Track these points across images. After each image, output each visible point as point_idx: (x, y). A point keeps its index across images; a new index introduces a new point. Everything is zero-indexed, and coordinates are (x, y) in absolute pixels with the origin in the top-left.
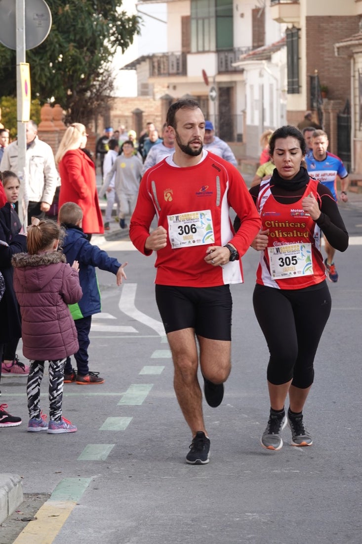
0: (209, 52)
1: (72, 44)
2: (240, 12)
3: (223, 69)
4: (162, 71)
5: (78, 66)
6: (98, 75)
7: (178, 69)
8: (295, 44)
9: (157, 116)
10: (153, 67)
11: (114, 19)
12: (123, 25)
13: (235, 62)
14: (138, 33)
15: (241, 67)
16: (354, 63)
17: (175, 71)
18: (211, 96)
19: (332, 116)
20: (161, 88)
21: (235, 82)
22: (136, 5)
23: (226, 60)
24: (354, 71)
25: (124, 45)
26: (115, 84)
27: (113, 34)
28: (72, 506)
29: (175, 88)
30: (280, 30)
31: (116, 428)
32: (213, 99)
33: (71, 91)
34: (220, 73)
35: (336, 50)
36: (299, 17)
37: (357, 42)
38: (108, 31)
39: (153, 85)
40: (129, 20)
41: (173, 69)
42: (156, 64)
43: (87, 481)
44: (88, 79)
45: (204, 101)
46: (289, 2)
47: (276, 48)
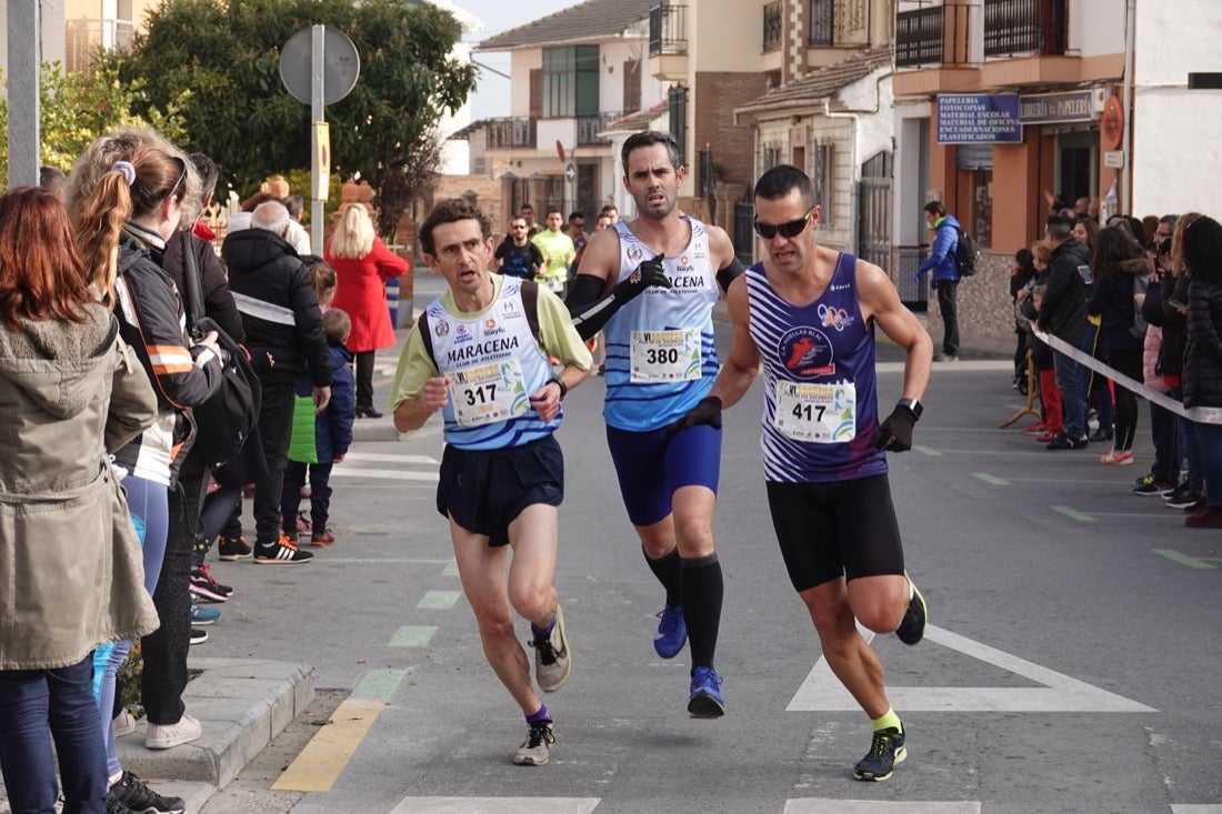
0: (566, 117)
1: (385, 102)
2: (609, 64)
3: (584, 141)
4: (503, 143)
5: (393, 132)
6: (419, 143)
7: (524, 139)
8: (681, 109)
9: (495, 201)
10: (492, 136)
11: (442, 70)
12: (453, 77)
13: (601, 131)
14: (474, 88)
15: (608, 138)
16: (759, 135)
17: (521, 142)
18: (568, 176)
19: (728, 205)
20: (501, 163)
21: (601, 158)
22: (471, 54)
23: (589, 129)
24: (759, 146)
25: (455, 105)
26: (442, 156)
27: (440, 90)
28: (379, 706)
29: (520, 164)
30: (661, 90)
31: (439, 606)
32: (570, 180)
33: (383, 164)
34: (580, 145)
35: (735, 117)
36: (686, 73)
37: (763, 107)
38: (433, 84)
39: (492, 159)
40: (461, 71)
41: (518, 139)
42: (495, 133)
43: (400, 674)
44: (405, 149)
45: (558, 182)
46: (674, 52)
47: (655, 113)
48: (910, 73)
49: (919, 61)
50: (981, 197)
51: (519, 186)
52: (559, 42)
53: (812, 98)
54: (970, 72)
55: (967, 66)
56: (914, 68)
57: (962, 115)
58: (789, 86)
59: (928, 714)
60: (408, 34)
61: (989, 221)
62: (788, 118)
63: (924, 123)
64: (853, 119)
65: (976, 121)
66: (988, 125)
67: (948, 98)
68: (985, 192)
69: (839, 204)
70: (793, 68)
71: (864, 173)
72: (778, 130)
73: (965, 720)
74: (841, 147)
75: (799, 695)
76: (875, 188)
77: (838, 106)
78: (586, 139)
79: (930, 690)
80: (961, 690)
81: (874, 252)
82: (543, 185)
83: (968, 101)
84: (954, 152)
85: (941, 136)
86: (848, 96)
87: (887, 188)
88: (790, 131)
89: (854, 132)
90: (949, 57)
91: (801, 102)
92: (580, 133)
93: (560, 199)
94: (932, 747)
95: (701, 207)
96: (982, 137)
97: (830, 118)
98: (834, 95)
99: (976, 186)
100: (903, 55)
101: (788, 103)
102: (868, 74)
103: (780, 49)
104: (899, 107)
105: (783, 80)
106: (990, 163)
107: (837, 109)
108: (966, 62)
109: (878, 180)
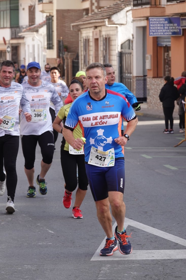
0: (6, 28)
2: (22, 7)
3: (14, 37)
8: (51, 24)
13: (20, 33)
15: (23, 36)
16: (81, 33)
18: (8, 51)
19: (70, 61)
21: (20, 44)
23: (15, 32)
24: (81, 38)
30: (43, 17)
32: (9, 52)
34: (12, 38)
35: (71, 27)
36: (52, 10)
37: (82, 23)
45: (4, 53)
46: (48, 2)
47: (41, 26)
48: (139, 9)
49: (142, 4)
50: (167, 57)
53: (101, 19)
54: (162, 8)
55: (160, 6)
56: (140, 7)
57: (158, 25)
58: (92, 14)
59: (145, 260)
61: (170, 66)
62: (92, 27)
63: (144, 28)
64: (117, 27)
65: (164, 28)
66: (169, 29)
67: (153, 18)
68: (168, 55)
69: (112, 60)
70: (94, 8)
71: (122, 48)
72: (88, 31)
73: (159, 263)
74: (112, 38)
75: (96, 254)
76: (126, 54)
77: (111, 22)
78: (14, 36)
79: (146, 251)
80: (158, 251)
81: (126, 79)
83: (161, 20)
84: (156, 40)
85: (151, 34)
86: (115, 18)
87: (130, 53)
88: (93, 32)
89: (117, 32)
90: (153, 3)
91: (97, 21)
92: (12, 33)
94: (146, 274)
96: (167, 33)
97: (108, 27)
98: (109, 18)
99: (165, 52)
100: (136, 2)
101: (92, 21)
102: (122, 9)
103: (89, 0)
104: (135, 22)
105: (90, 12)
106: (170, 43)
107: (111, 23)
108: (160, 5)
109: (127, 51)
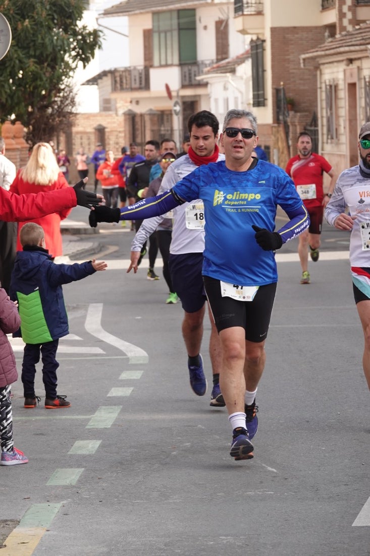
0: (172, 65)
1: (32, 60)
2: (203, 24)
3: (187, 83)
4: (124, 86)
5: (39, 83)
6: (59, 90)
7: (141, 84)
8: (260, 56)
9: (120, 132)
10: (116, 81)
11: (75, 34)
12: (84, 39)
13: (199, 75)
14: (100, 47)
15: (205, 81)
16: (321, 74)
17: (137, 85)
18: (175, 111)
20: (124, 103)
21: (199, 96)
22: (97, 19)
23: (190, 74)
24: (321, 83)
25: (85, 60)
26: (77, 100)
27: (74, 49)
28: (41, 532)
29: (137, 102)
30: (244, 42)
31: (85, 452)
32: (177, 114)
33: (32, 108)
34: (183, 87)
35: (302, 61)
36: (263, 28)
37: (323, 53)
38: (69, 46)
39: (116, 100)
40: (90, 34)
41: (135, 83)
42: (118, 79)
43: (57, 507)
44: (49, 95)
45: (167, 115)
46: (253, 13)
47: (240, 60)
51: (138, 119)
52: (165, 8)
53: (361, 45)
58: (342, 36)
60: (48, 7)
62: (342, 61)
70: (345, 22)
72: (335, 70)
75: (362, 514)
78: (188, 81)
82: (156, 119)
88: (345, 71)
91: (352, 48)
92: (183, 77)
93: (169, 128)
95: (278, 132)
101: (342, 49)
103: (335, 8)
105: (338, 31)
